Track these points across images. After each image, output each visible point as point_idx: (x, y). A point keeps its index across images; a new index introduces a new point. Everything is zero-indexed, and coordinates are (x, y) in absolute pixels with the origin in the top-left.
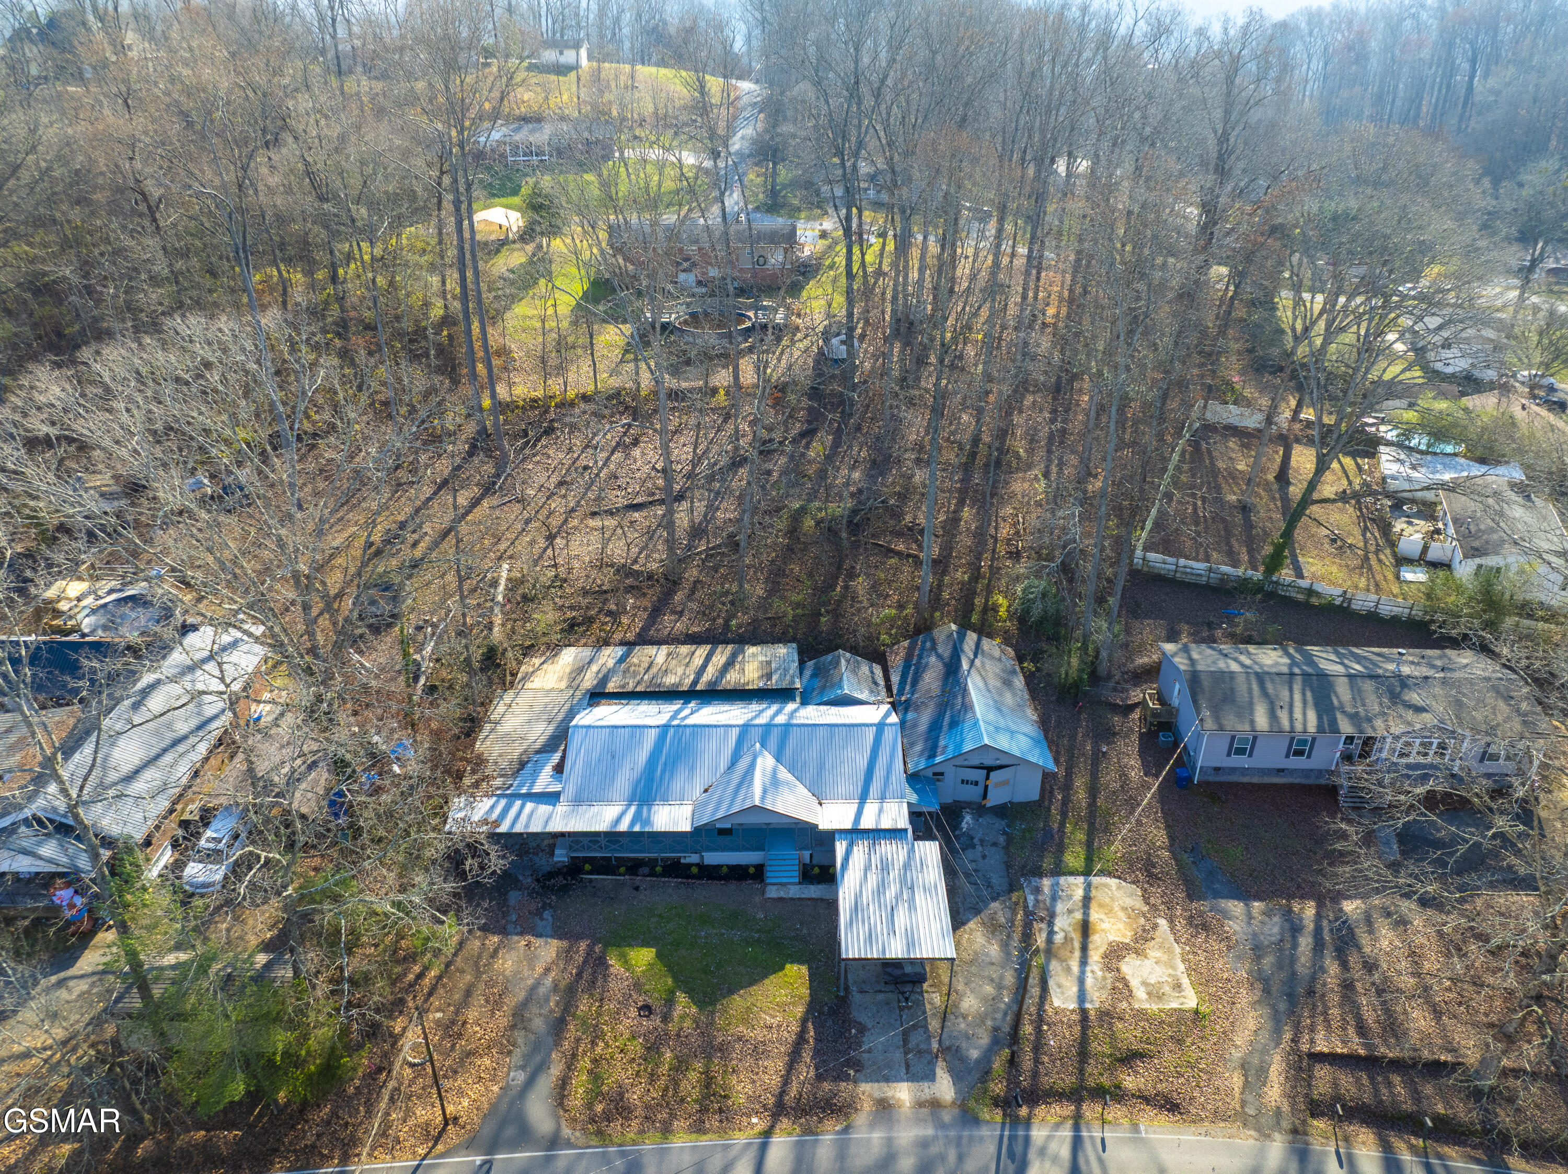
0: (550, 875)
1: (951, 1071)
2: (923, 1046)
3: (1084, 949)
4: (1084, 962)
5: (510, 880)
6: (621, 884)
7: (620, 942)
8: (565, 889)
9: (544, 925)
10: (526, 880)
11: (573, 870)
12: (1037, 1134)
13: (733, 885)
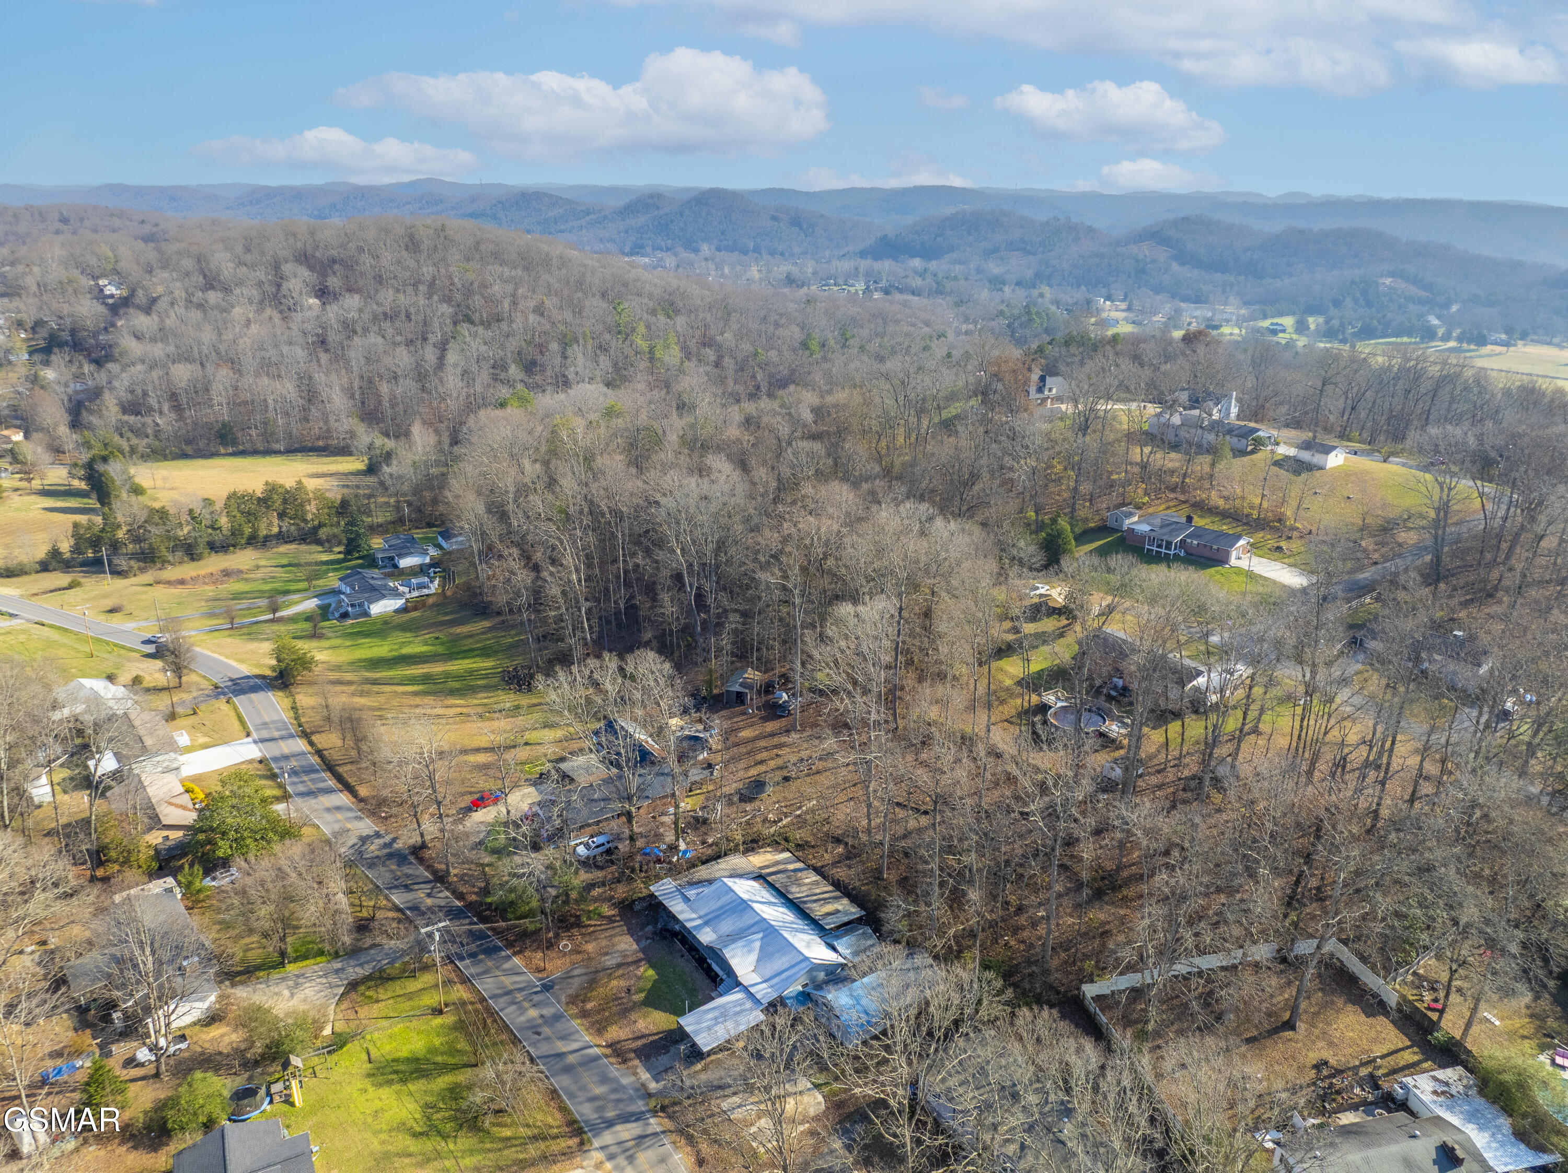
0: (667, 930)
3: (764, 1102)
4: (755, 1104)
5: (656, 922)
6: (680, 951)
7: (652, 966)
8: (665, 938)
9: (644, 943)
10: (659, 926)
11: (675, 934)
12: (652, 1121)
13: (708, 981)
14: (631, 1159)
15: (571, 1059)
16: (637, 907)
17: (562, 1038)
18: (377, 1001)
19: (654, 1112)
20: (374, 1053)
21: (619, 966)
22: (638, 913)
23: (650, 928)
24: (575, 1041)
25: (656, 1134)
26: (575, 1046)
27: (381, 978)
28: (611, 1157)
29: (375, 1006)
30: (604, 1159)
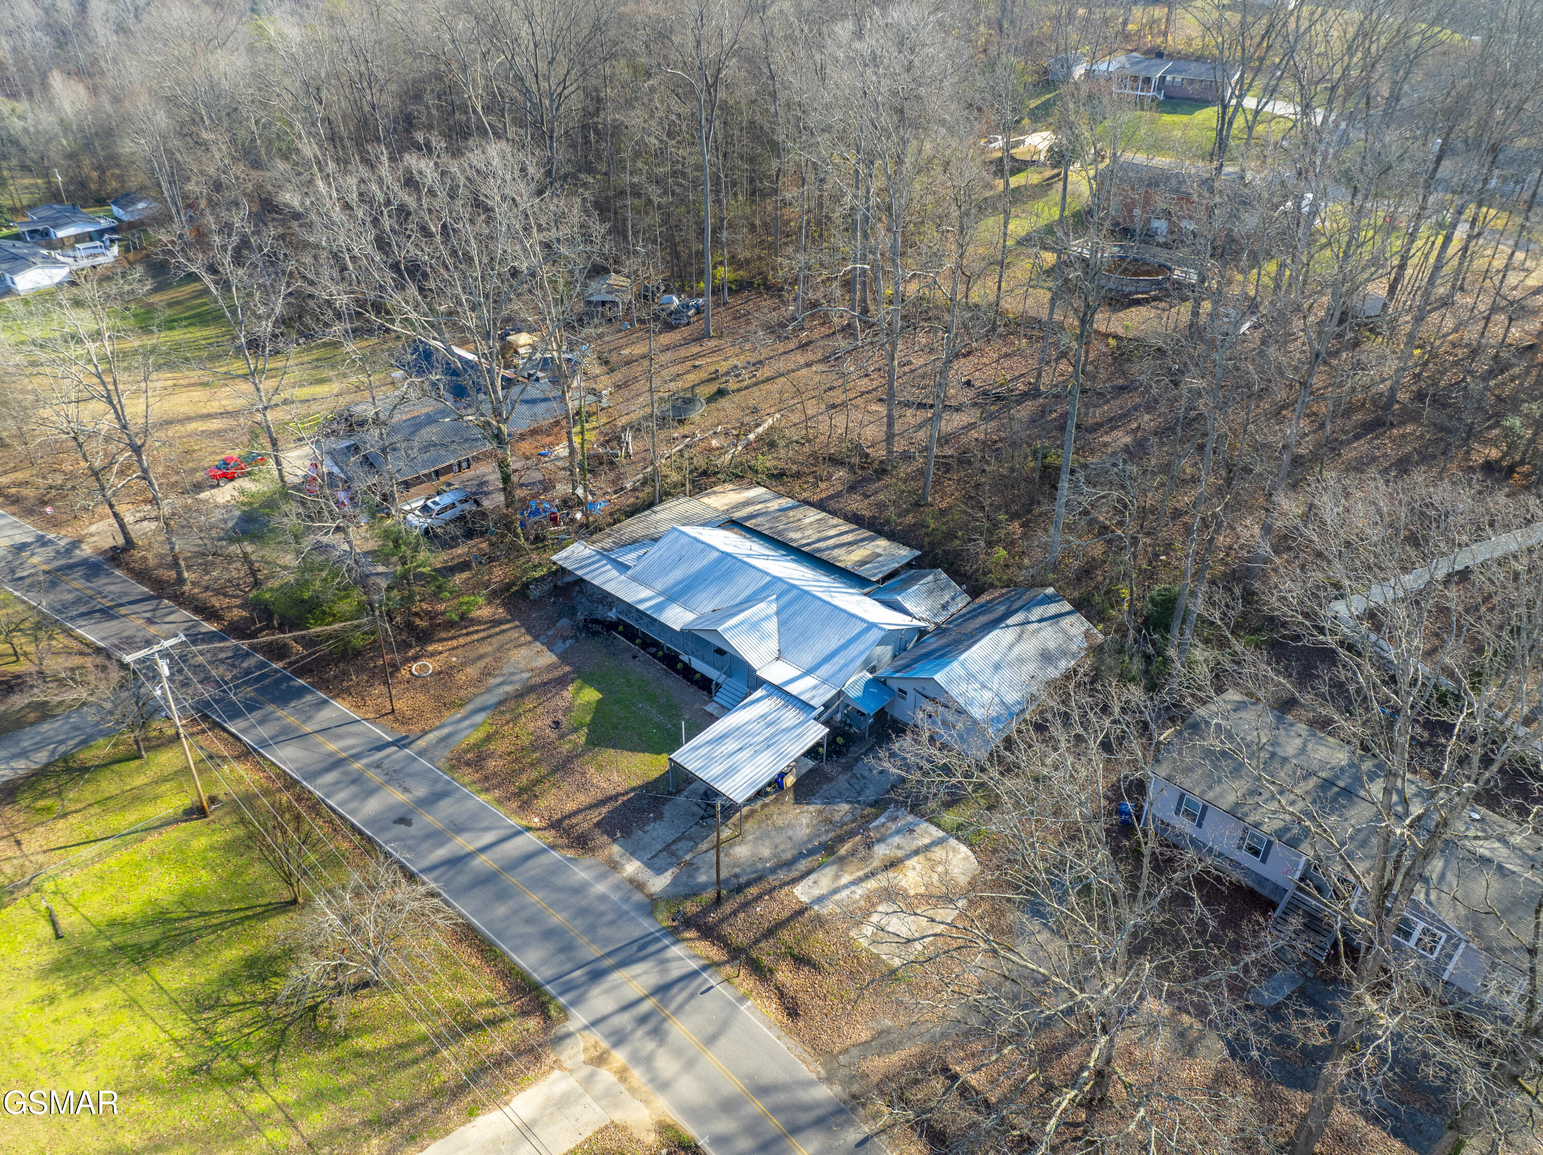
0: (596, 621)
1: (676, 878)
2: (680, 853)
3: (872, 875)
4: (853, 883)
5: (573, 611)
6: (629, 649)
7: (589, 680)
8: (596, 634)
9: (560, 646)
10: (580, 617)
11: (612, 626)
12: (676, 951)
13: (693, 689)
14: (658, 1033)
15: (484, 861)
16: (535, 592)
17: (458, 830)
18: (64, 816)
19: (674, 933)
20: (68, 920)
21: (528, 689)
22: (538, 602)
23: (564, 622)
24: (484, 830)
25: (690, 976)
26: (486, 838)
27: (69, 770)
28: (619, 1039)
29: (61, 824)
30: (604, 1045)
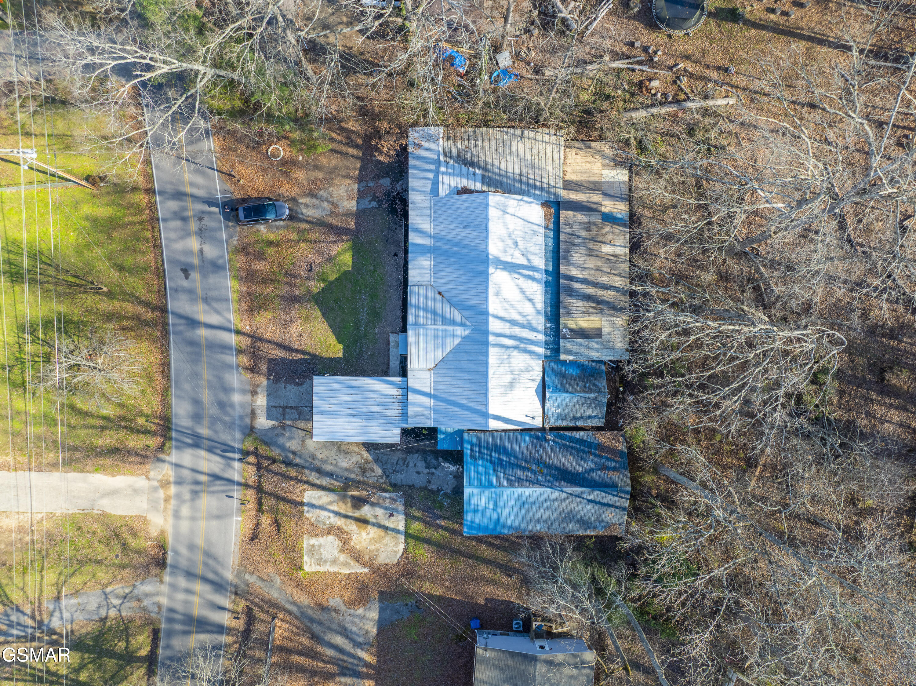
1: (272, 428)
3: (346, 517)
4: (337, 514)
5: (398, 176)
6: (399, 245)
7: (355, 247)
8: (394, 211)
9: (366, 203)
12: (237, 464)
14: (196, 494)
15: (202, 334)
17: (206, 300)
21: (320, 224)
24: (217, 312)
25: (231, 481)
26: (214, 319)
30: (172, 479)
